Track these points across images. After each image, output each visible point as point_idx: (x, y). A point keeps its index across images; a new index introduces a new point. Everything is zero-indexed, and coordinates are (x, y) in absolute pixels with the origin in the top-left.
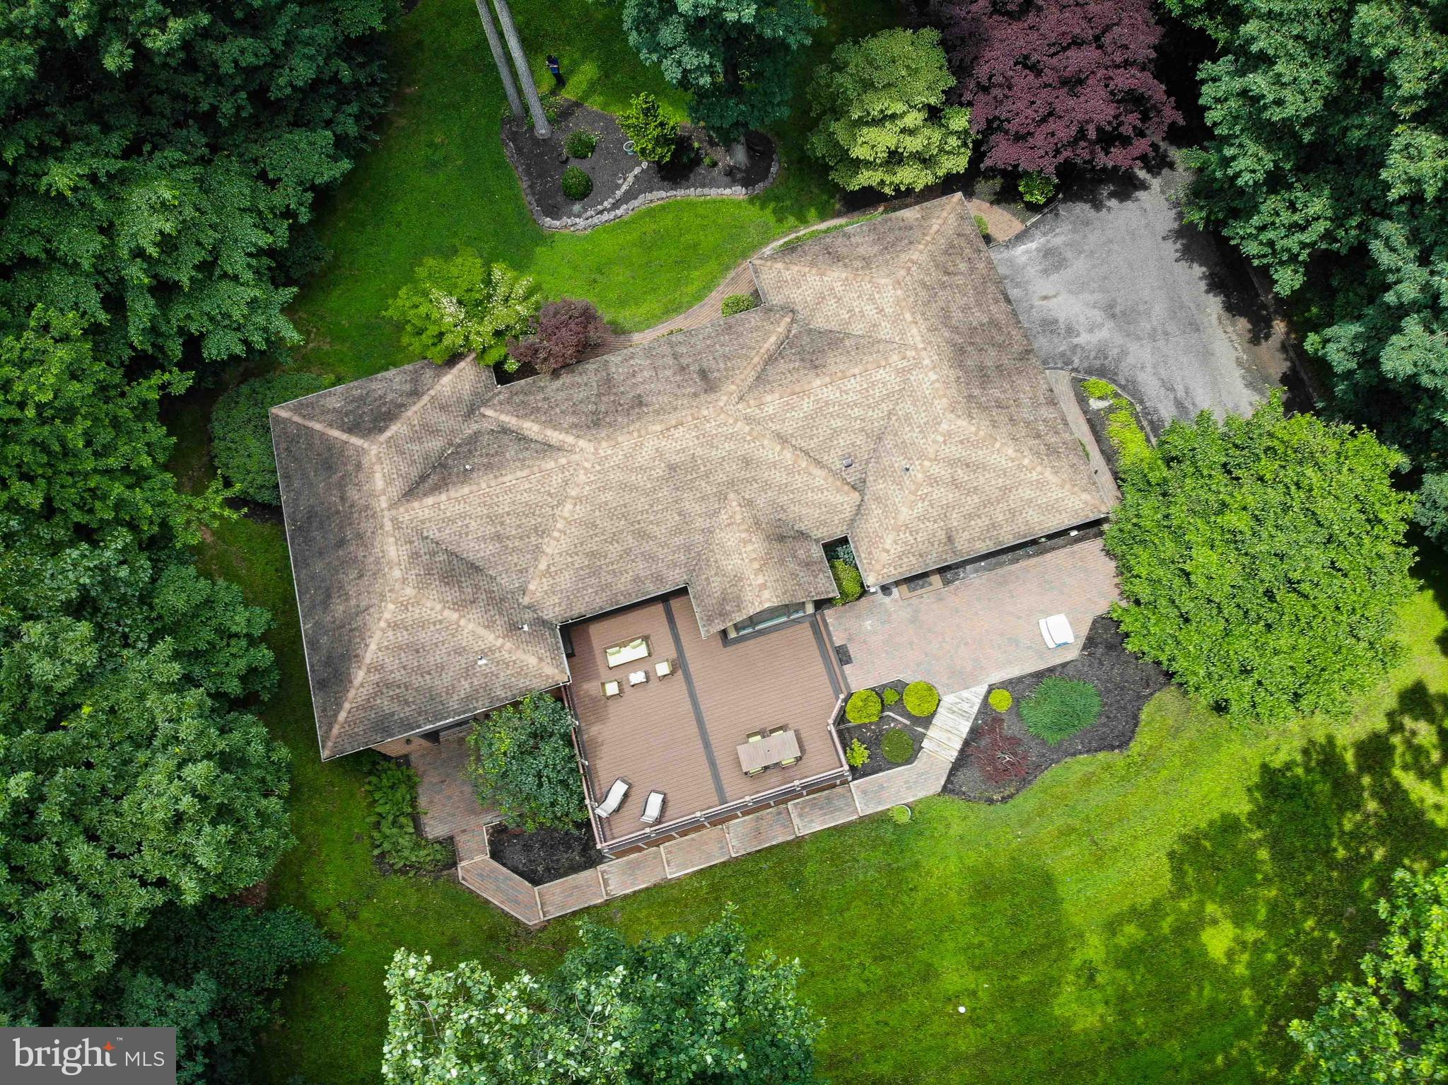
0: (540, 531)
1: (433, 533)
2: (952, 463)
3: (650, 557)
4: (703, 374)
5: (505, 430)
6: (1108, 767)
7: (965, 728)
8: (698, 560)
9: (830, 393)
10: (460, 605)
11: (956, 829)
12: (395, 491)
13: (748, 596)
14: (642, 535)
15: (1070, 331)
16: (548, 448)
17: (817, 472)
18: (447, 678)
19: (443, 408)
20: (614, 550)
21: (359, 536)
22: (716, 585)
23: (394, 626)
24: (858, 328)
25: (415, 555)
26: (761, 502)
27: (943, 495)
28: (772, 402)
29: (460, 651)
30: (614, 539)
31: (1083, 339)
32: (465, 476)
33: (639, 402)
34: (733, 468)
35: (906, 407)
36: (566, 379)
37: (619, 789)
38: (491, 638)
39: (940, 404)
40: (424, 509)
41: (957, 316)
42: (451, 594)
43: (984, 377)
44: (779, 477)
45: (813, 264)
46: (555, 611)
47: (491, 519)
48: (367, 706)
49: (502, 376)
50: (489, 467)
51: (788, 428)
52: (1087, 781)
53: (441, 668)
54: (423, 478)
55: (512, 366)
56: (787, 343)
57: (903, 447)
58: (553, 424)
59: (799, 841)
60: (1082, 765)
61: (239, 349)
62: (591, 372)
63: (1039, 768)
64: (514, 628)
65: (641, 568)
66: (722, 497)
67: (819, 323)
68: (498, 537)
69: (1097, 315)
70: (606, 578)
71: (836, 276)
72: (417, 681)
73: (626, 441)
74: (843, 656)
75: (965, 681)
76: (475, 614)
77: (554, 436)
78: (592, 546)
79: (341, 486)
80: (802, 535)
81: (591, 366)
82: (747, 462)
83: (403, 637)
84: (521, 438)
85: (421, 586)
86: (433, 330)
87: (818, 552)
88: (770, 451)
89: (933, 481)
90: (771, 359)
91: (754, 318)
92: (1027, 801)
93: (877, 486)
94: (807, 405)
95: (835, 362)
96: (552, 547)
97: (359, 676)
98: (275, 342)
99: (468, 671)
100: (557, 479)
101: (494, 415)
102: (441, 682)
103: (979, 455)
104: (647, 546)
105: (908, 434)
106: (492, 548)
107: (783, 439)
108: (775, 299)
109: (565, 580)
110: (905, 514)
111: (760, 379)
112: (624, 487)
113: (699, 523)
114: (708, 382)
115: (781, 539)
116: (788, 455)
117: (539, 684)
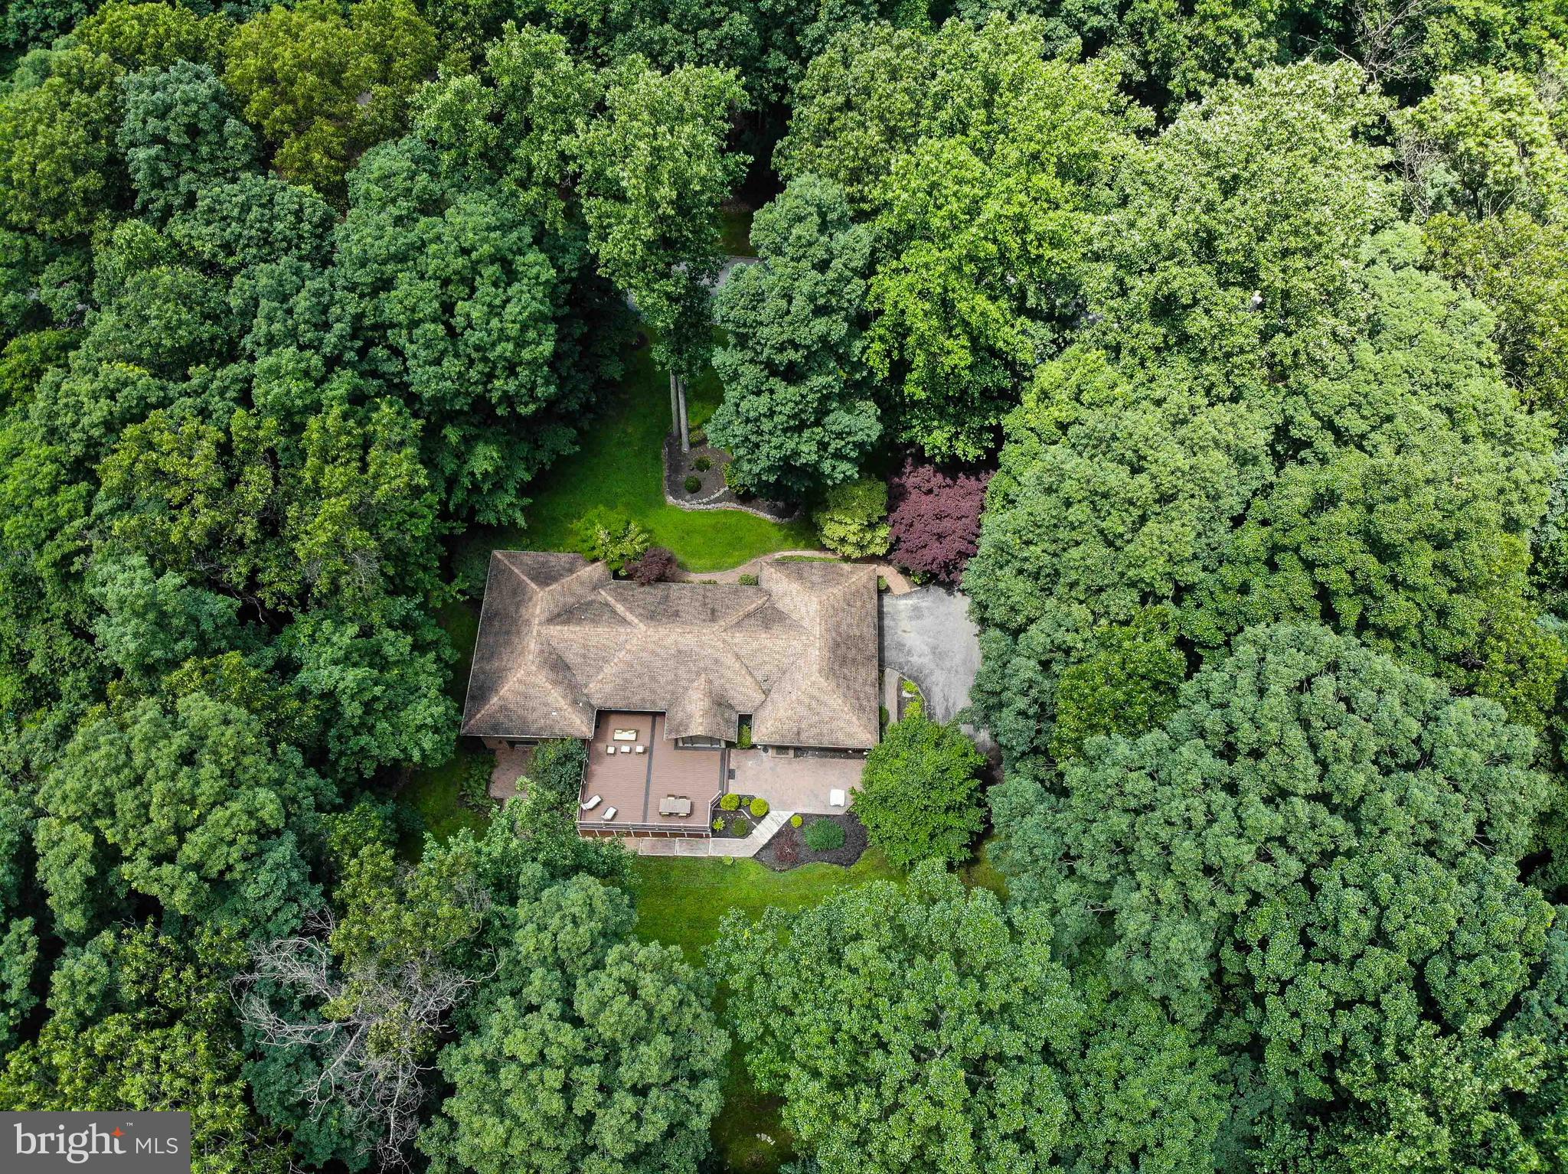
0: (606, 661)
1: (554, 643)
2: (812, 697)
3: (653, 691)
4: (713, 611)
5: (607, 604)
6: (836, 873)
7: (776, 830)
8: (675, 700)
9: (768, 643)
10: (555, 683)
11: (752, 878)
12: (543, 618)
13: (692, 726)
14: (653, 679)
15: (909, 653)
16: (624, 621)
17: (749, 678)
18: (535, 715)
19: (582, 583)
20: (637, 682)
21: (518, 632)
22: (680, 715)
23: (520, 681)
24: (795, 616)
25: (542, 651)
26: (717, 683)
27: (802, 711)
28: (739, 637)
29: (546, 704)
30: (640, 676)
31: (915, 659)
32: (580, 621)
33: (677, 614)
34: (709, 663)
35: (801, 662)
36: (647, 589)
37: (596, 800)
38: (563, 703)
39: (815, 667)
40: (555, 631)
41: (844, 627)
42: (552, 676)
43: (844, 661)
44: (729, 674)
45: (788, 576)
46: (597, 701)
47: (585, 646)
48: (491, 716)
49: (616, 575)
50: (593, 621)
51: (743, 652)
52: (823, 876)
53: (534, 709)
54: (559, 615)
55: (623, 573)
56: (760, 610)
57: (793, 681)
58: (631, 610)
59: (675, 858)
60: (824, 868)
61: (494, 522)
62: (660, 590)
63: (803, 861)
64: (575, 702)
65: (647, 695)
66: (698, 674)
67: (779, 606)
68: (584, 656)
69: (926, 649)
70: (628, 694)
71: (795, 587)
72: (520, 712)
73: (662, 631)
74: (731, 774)
75: (784, 806)
76: (560, 689)
77: (629, 617)
78: (628, 676)
79: (518, 605)
80: (731, 707)
81: (662, 586)
82: (716, 661)
83: (522, 688)
84: (614, 612)
85: (540, 667)
86: (590, 544)
87: (735, 717)
88: (729, 660)
89: (800, 702)
90: (748, 616)
91: (750, 591)
92: (790, 876)
93: (774, 695)
94: (755, 645)
95: (777, 629)
96: (608, 670)
97: (495, 700)
98: (513, 523)
99: (546, 715)
100: (623, 638)
101: (604, 595)
102: (531, 717)
103: (824, 698)
104: (654, 686)
105: (798, 676)
106: (580, 660)
107: (738, 657)
108: (764, 585)
109: (608, 688)
110: (781, 713)
111: (739, 624)
112: (653, 652)
113: (684, 683)
114: (713, 616)
115: (720, 705)
116: (737, 665)
117: (578, 734)
